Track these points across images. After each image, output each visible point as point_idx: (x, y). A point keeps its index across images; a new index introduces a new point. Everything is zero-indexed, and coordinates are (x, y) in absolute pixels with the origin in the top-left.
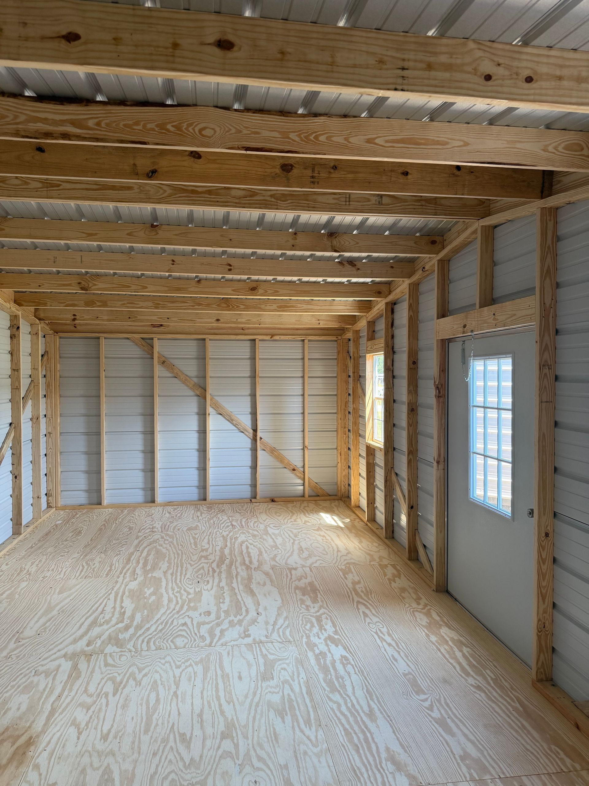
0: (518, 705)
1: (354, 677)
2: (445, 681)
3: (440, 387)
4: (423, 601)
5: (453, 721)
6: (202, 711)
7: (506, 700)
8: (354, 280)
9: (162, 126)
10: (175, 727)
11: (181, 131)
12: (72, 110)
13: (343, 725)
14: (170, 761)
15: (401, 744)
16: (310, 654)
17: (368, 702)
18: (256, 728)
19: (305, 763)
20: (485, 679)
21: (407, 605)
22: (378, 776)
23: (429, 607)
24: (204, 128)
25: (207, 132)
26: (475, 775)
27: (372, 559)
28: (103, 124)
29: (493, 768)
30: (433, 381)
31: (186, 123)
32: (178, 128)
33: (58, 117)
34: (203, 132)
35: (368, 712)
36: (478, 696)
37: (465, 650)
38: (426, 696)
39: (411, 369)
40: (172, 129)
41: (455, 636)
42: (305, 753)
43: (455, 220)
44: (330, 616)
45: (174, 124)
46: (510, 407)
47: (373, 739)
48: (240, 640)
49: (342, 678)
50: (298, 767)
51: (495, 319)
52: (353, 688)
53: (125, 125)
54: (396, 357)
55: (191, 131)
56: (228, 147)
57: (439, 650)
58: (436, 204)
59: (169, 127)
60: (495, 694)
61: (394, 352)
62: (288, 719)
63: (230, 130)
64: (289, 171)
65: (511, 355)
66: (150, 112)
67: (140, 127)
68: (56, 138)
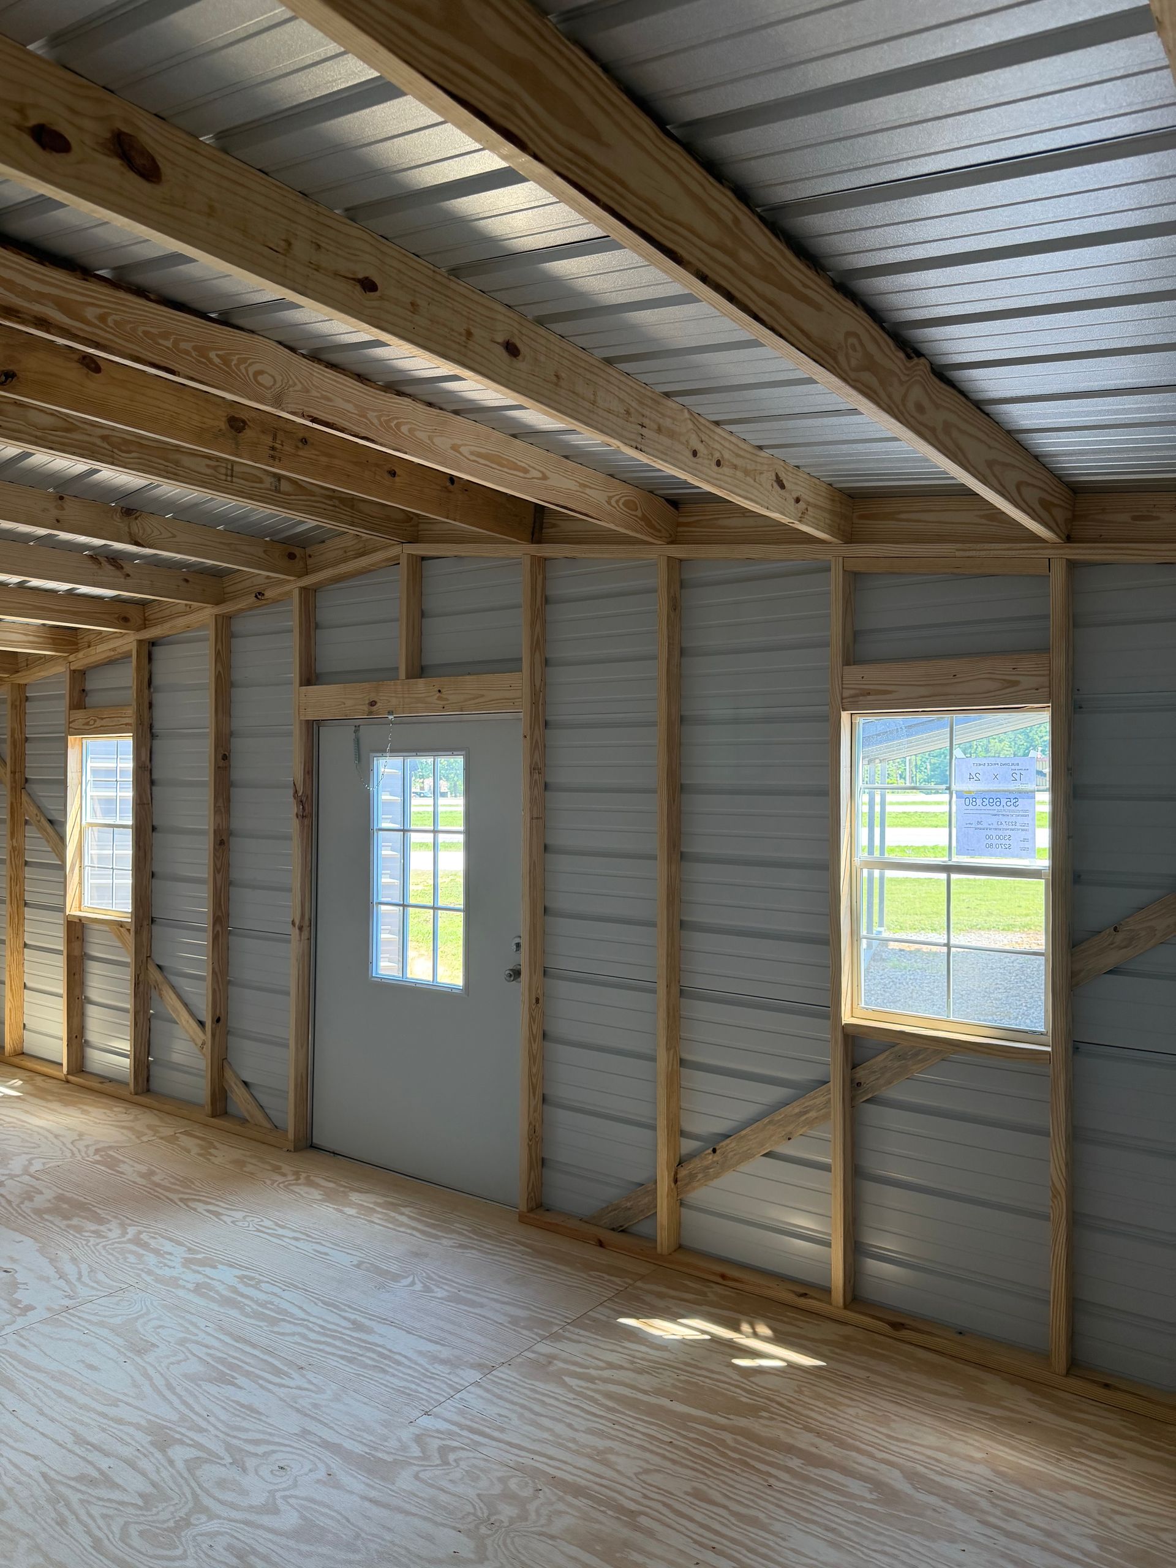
0: (523, 1248)
1: (285, 1295)
2: (416, 1255)
3: (304, 799)
4: (286, 1168)
5: (468, 1292)
6: (74, 1433)
7: (503, 1247)
8: (84, 589)
9: (202, 351)
10: (52, 1474)
11: (229, 366)
12: (60, 280)
13: (333, 1354)
14: (104, 1516)
15: (431, 1341)
16: (181, 1293)
17: (340, 1315)
18: (205, 1414)
19: (329, 1415)
20: (459, 1233)
21: (268, 1182)
22: (437, 1383)
23: (304, 1175)
24: (261, 372)
25: (264, 379)
26: (541, 1332)
27: (139, 1135)
28: (110, 320)
29: (554, 1318)
30: (291, 792)
31: (237, 356)
32: (226, 361)
33: (34, 286)
34: (260, 378)
35: (351, 1326)
36: (469, 1255)
37: (406, 1210)
38: (410, 1279)
39: (219, 767)
40: (217, 360)
41: (380, 1200)
42: (316, 1406)
43: (299, 518)
44: (156, 1233)
45: (219, 353)
46: (462, 828)
47: (390, 1351)
48: (19, 1319)
49: (272, 1303)
50: (325, 1425)
51: (439, 698)
52: (301, 1308)
53: (145, 333)
54: (157, 743)
55: (243, 371)
56: (290, 410)
57: (373, 1222)
58: (352, 507)
59: (212, 355)
60: (487, 1246)
61: (153, 736)
62: (241, 1380)
63: (295, 384)
64: (240, 430)
65: (463, 753)
66: (188, 323)
67: (169, 344)
68: (23, 322)
